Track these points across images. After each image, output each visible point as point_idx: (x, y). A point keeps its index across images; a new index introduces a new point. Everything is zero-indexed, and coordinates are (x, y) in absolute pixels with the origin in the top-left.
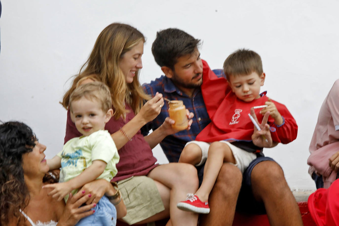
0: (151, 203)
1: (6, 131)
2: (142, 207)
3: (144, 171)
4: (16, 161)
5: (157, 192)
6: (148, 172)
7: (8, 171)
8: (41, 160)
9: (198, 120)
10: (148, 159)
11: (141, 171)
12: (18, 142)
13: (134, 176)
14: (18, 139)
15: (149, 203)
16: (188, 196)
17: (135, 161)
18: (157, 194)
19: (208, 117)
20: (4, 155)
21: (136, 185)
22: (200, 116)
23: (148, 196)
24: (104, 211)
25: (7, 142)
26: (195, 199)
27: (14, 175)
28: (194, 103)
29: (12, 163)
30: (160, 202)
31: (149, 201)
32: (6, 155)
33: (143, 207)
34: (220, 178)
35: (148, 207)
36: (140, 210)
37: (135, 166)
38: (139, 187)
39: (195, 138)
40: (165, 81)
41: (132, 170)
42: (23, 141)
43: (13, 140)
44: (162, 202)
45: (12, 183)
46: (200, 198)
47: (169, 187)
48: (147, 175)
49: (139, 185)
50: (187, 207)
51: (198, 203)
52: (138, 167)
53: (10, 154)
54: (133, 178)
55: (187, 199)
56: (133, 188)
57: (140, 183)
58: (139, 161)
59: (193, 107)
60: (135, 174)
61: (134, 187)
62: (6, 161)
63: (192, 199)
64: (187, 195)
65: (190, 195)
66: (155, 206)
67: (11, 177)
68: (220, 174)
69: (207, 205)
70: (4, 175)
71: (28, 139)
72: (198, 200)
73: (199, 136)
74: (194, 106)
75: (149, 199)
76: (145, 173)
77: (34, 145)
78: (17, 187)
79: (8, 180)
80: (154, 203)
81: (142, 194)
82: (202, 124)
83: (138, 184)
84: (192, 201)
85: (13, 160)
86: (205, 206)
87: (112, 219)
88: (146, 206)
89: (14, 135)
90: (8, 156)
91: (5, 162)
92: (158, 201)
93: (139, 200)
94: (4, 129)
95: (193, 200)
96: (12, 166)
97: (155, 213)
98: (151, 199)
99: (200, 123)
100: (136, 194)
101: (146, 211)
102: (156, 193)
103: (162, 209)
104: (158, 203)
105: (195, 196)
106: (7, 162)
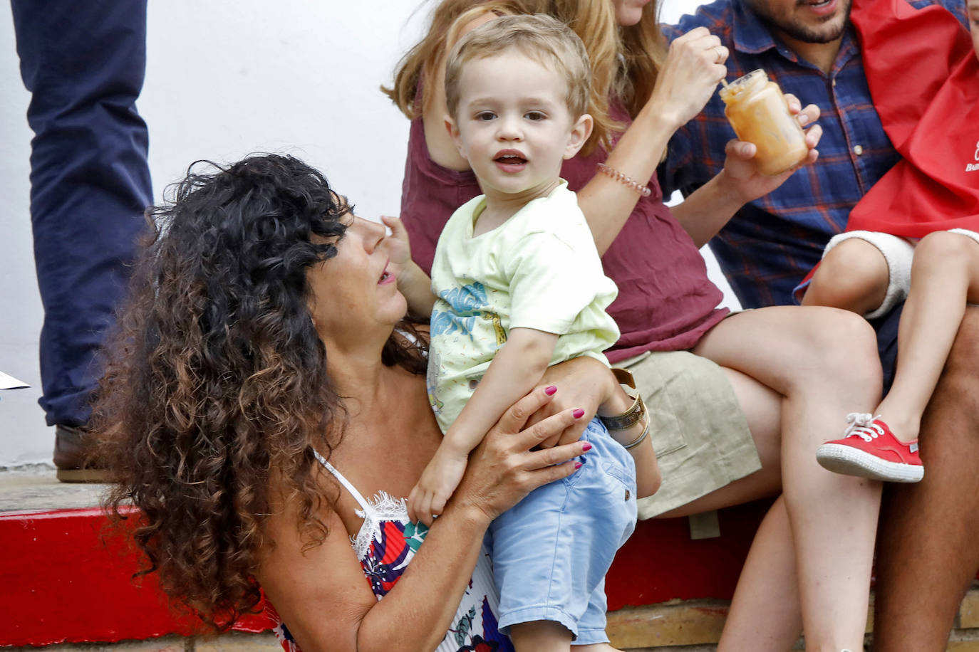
0: (713, 445)
1: (236, 197)
2: (682, 459)
3: (685, 336)
4: (283, 298)
5: (733, 407)
6: (697, 337)
7: (260, 335)
8: (375, 277)
9: (854, 153)
10: (697, 293)
11: (672, 334)
12: (281, 231)
13: (653, 350)
14: (280, 218)
15: (706, 445)
16: (853, 420)
17: (655, 300)
18: (735, 415)
19: (890, 143)
20: (241, 281)
21: (660, 381)
22: (859, 141)
23: (704, 422)
24: (601, 470)
25: (246, 234)
26: (876, 430)
27: (280, 349)
28: (835, 93)
29: (271, 307)
30: (746, 441)
31: (705, 439)
32: (249, 282)
33: (686, 458)
34: (959, 359)
35: (701, 460)
36: (675, 470)
37: (654, 316)
38: (669, 388)
39: (847, 217)
40: (734, 17)
41: (645, 333)
42: (300, 225)
43: (265, 225)
44: (751, 440)
45: (274, 375)
46: (892, 430)
47: (779, 390)
48: (693, 348)
49: (670, 381)
50: (854, 461)
51: (887, 445)
52: (665, 320)
53: (259, 274)
54: (649, 359)
55: (850, 431)
56: (652, 392)
57: (676, 377)
58: (668, 300)
59: (835, 109)
60: (654, 344)
61: (656, 389)
62: (248, 302)
63: (865, 432)
64: (849, 416)
65: (859, 417)
66: (728, 455)
67: (269, 354)
68: (958, 345)
69: (915, 453)
70: (245, 350)
71: (314, 212)
72: (889, 437)
73: (859, 211)
74: (838, 102)
75: (706, 432)
76: (688, 343)
77: (340, 231)
78: (291, 387)
79: (260, 368)
80: (722, 447)
81: (682, 414)
82: (867, 167)
83: (667, 380)
84: (867, 439)
85: (272, 294)
86: (912, 458)
87: (627, 498)
88: (697, 455)
89: (264, 206)
90: (255, 283)
91: (244, 305)
92: (737, 438)
93: (672, 435)
94: (231, 190)
95: (869, 434)
96: (272, 317)
97: (727, 482)
98: (715, 430)
99: (859, 163)
100: (661, 413)
101: (698, 472)
102: (733, 411)
103: (752, 465)
104: (739, 445)
105: (877, 422)
106: (251, 306)
